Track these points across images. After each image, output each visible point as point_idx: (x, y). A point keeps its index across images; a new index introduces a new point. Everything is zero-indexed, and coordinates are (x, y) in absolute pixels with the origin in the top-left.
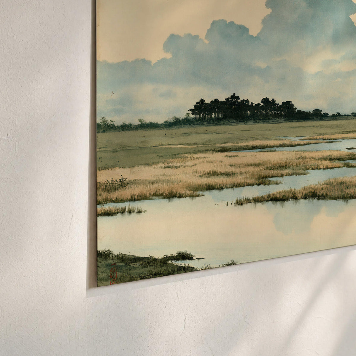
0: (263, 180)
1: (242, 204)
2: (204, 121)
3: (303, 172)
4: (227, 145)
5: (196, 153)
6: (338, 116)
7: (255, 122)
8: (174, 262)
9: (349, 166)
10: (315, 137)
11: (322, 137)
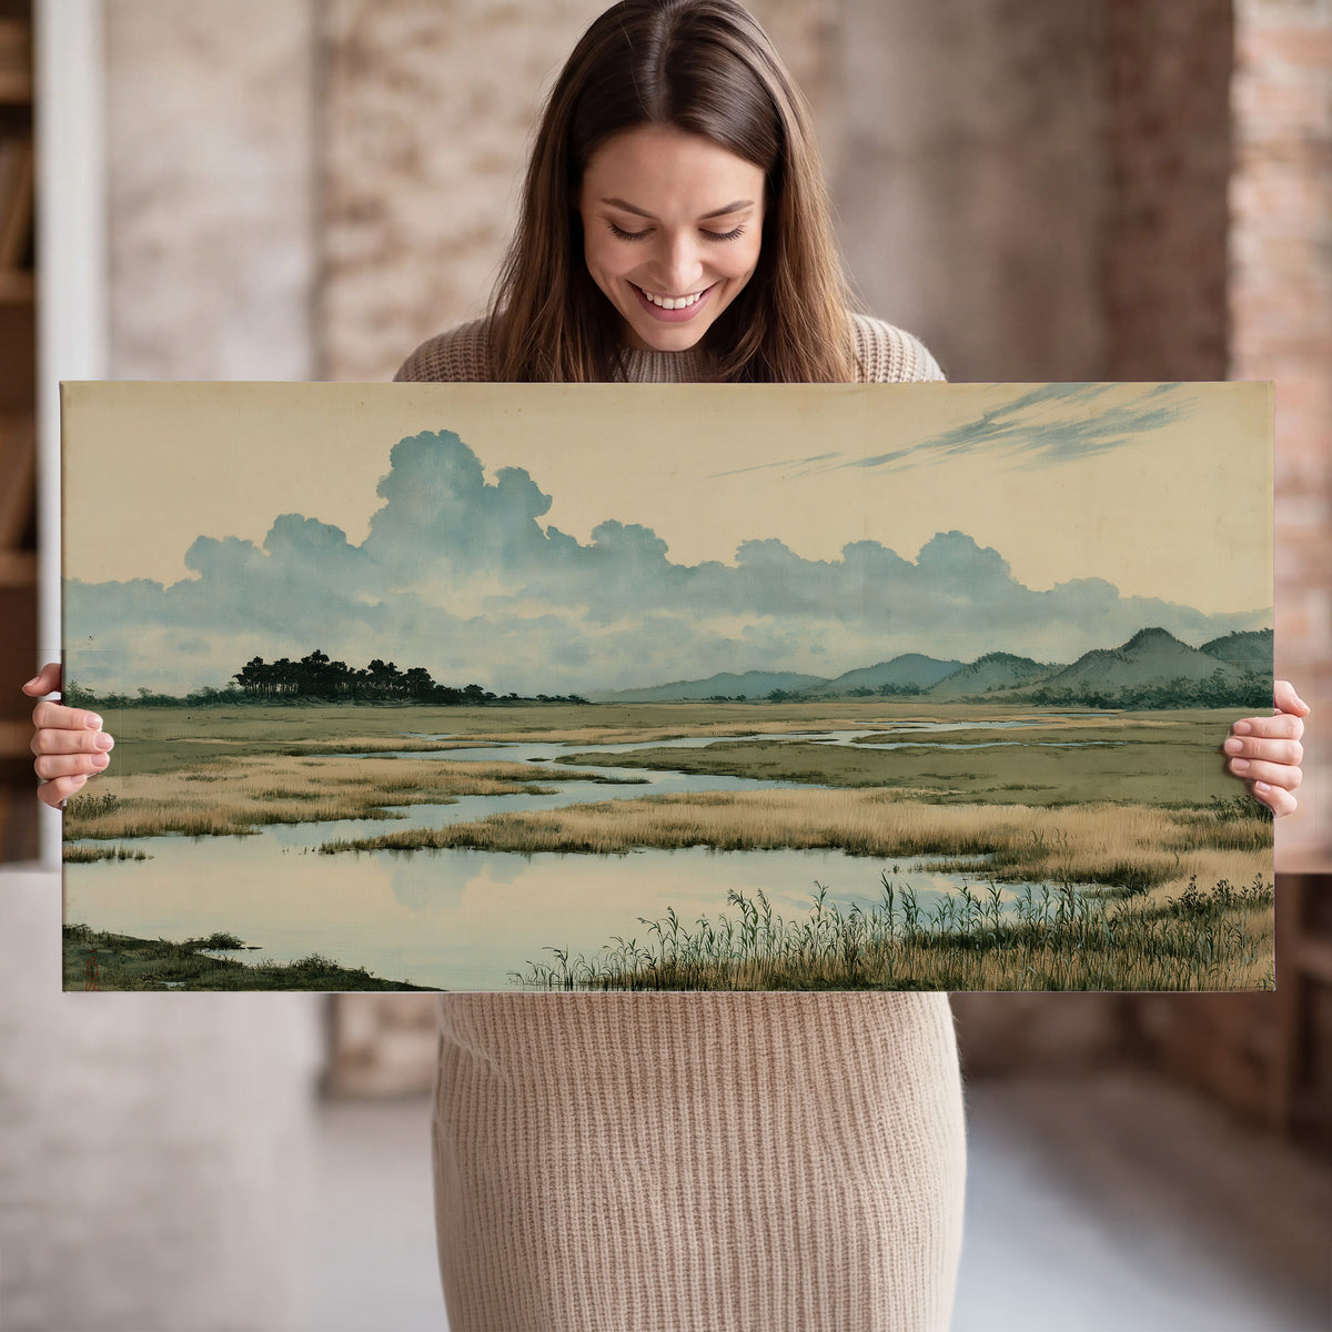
0: (372, 811)
1: (332, 853)
2: (262, 698)
3: (448, 798)
4: (305, 742)
5: (246, 755)
6: (512, 700)
7: (358, 704)
8: (204, 952)
9: (534, 792)
10: (470, 737)
11: (483, 736)
